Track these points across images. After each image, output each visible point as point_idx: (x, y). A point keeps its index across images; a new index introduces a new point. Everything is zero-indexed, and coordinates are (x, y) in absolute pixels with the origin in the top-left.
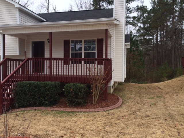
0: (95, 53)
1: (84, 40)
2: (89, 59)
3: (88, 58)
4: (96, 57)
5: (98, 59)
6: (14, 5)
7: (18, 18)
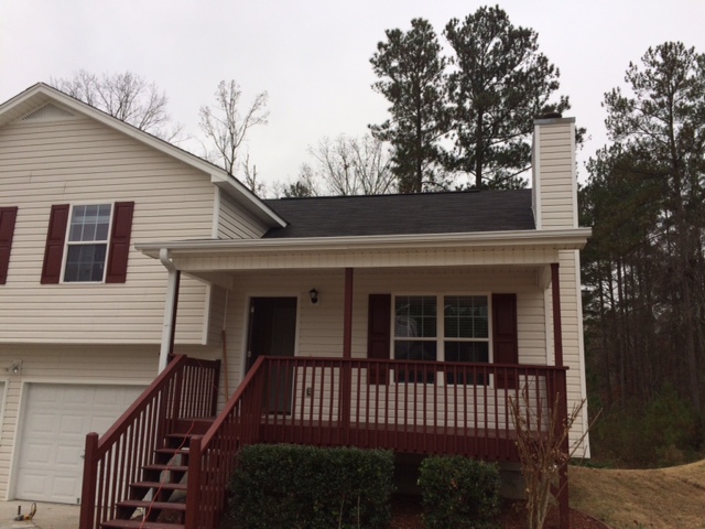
0: (487, 343)
1: (445, 297)
2: (465, 367)
3: (459, 363)
4: (491, 361)
5: (498, 368)
6: (209, 175)
7: (216, 218)
